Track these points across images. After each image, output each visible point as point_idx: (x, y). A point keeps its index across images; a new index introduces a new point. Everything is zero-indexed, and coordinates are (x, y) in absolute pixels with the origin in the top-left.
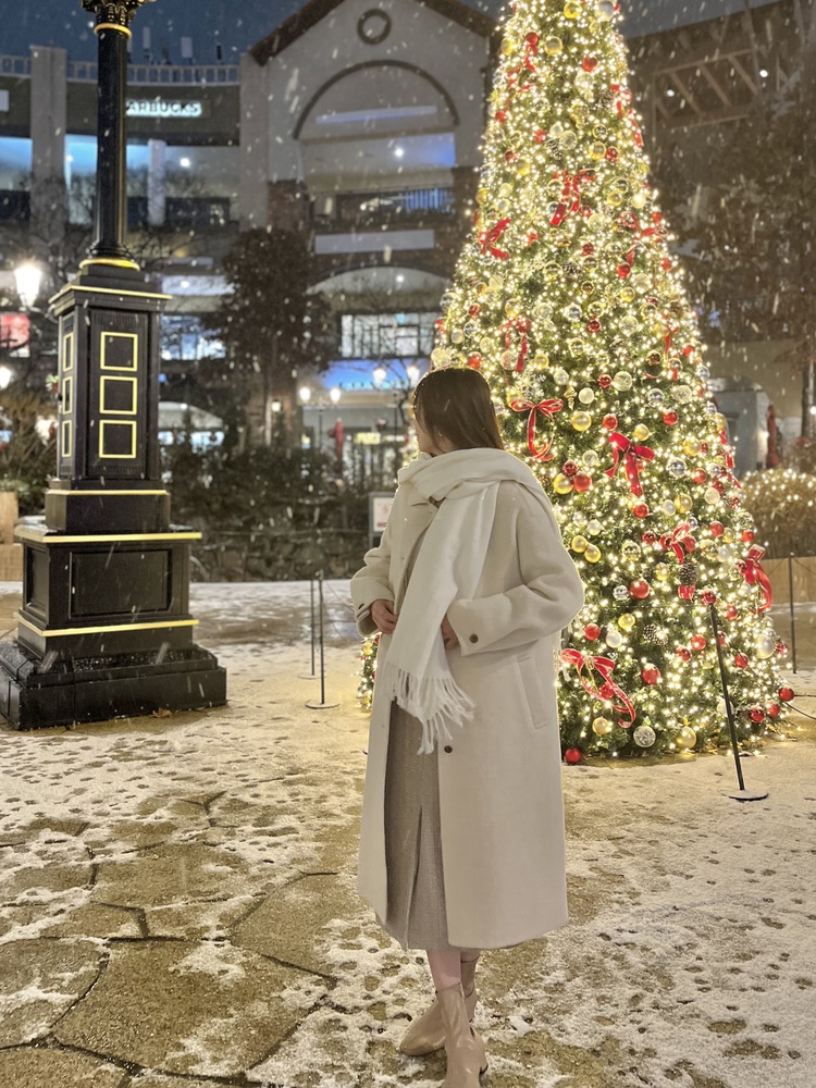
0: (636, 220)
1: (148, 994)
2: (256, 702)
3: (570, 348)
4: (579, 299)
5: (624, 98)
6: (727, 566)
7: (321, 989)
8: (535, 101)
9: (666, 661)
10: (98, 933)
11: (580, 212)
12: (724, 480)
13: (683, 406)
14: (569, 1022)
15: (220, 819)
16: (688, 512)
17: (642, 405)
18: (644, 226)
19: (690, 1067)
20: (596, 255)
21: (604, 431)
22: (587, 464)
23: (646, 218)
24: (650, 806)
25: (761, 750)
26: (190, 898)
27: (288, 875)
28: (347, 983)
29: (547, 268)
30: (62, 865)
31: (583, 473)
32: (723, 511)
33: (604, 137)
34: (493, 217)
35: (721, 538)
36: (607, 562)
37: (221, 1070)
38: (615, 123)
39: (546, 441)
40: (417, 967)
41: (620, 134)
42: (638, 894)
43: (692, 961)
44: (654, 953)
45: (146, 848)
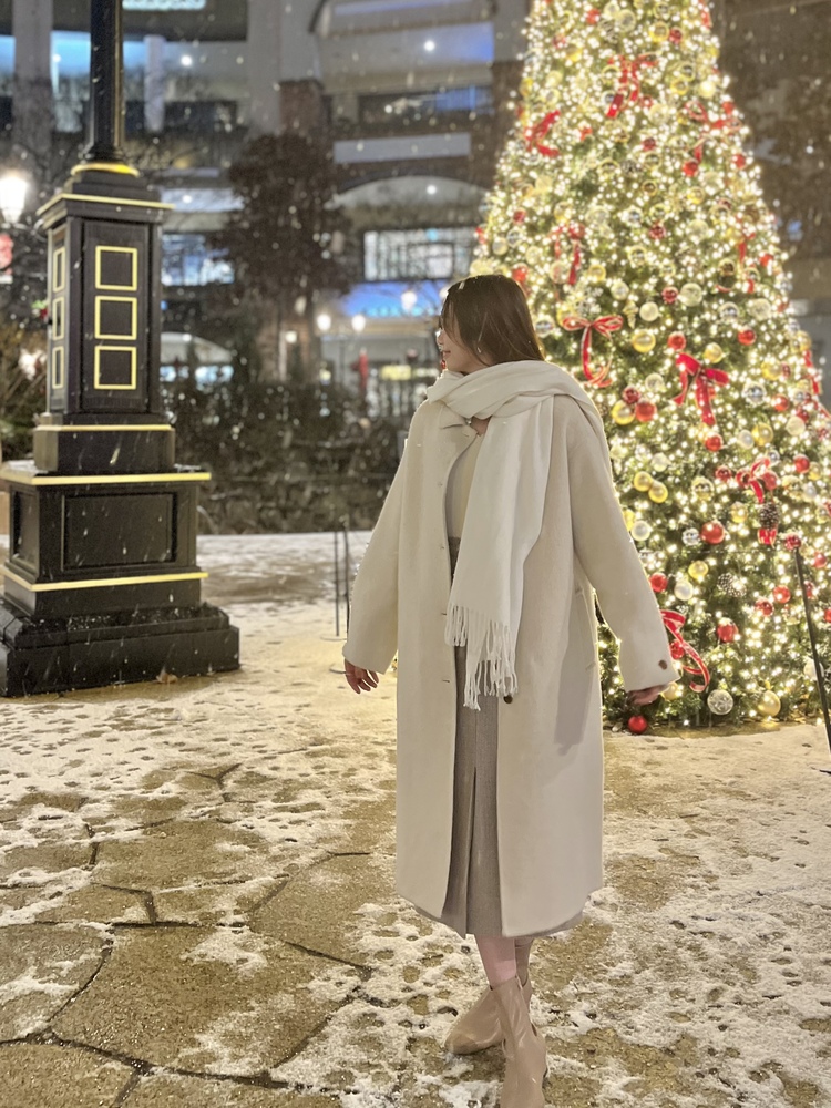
0: (705, 112)
1: (156, 984)
2: (273, 666)
3: (630, 257)
4: (639, 201)
6: (813, 507)
7: (353, 980)
9: (744, 616)
10: (100, 917)
11: (640, 103)
12: (809, 408)
13: (761, 323)
14: (638, 1018)
15: (235, 794)
16: (767, 445)
17: (713, 322)
18: (713, 117)
19: (779, 1069)
20: (658, 151)
21: (670, 351)
22: (650, 389)
23: (716, 108)
24: (728, 780)
26: (203, 880)
27: (313, 855)
28: (383, 973)
29: (603, 166)
30: (58, 843)
31: (646, 399)
33: (666, 17)
34: (538, 110)
35: (806, 475)
36: (675, 503)
37: (242, 1069)
39: (603, 363)
40: (463, 956)
41: (684, 13)
42: (715, 878)
43: (779, 951)
44: (736, 943)
45: (152, 825)
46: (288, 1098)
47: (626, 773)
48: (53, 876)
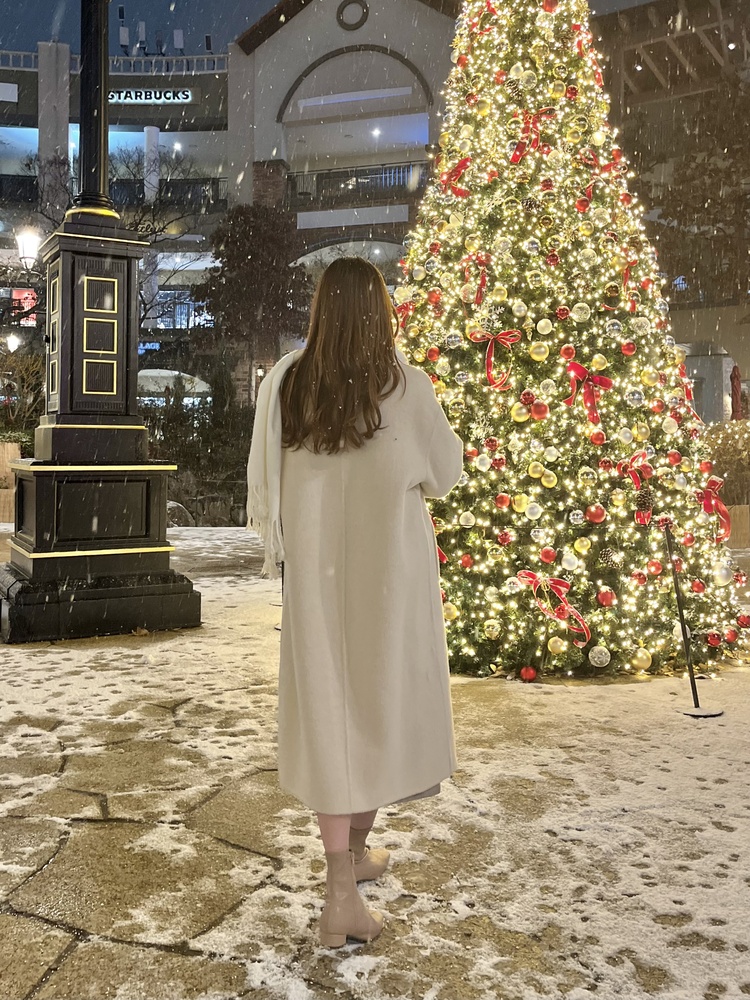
0: (596, 157)
1: (102, 868)
2: (228, 625)
3: (529, 280)
4: (538, 233)
5: (585, 37)
6: (684, 496)
7: (268, 870)
8: (496, 43)
9: (621, 584)
10: (62, 813)
11: (539, 149)
12: (682, 411)
13: (641, 337)
14: (511, 909)
15: (185, 721)
16: (645, 441)
17: (599, 336)
18: (603, 162)
19: (634, 956)
20: (555, 190)
21: (562, 360)
22: (544, 393)
23: (605, 155)
24: (603, 720)
25: (718, 674)
26: (150, 787)
27: (244, 770)
28: (293, 864)
29: (507, 203)
30: (35, 755)
31: (540, 401)
32: (681, 441)
33: (564, 76)
34: (454, 158)
35: (679, 467)
36: (564, 488)
37: (165, 938)
38: (576, 62)
39: (504, 371)
41: (580, 73)
42: (587, 796)
43: (639, 858)
44: (601, 849)
45: (113, 743)
46: (202, 964)
47: (516, 712)
48: (27, 780)
